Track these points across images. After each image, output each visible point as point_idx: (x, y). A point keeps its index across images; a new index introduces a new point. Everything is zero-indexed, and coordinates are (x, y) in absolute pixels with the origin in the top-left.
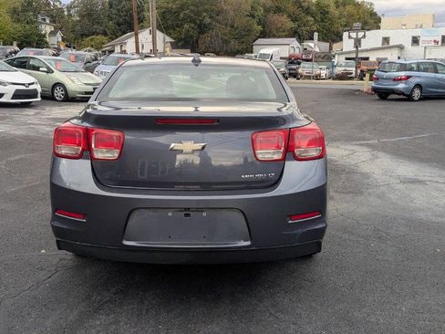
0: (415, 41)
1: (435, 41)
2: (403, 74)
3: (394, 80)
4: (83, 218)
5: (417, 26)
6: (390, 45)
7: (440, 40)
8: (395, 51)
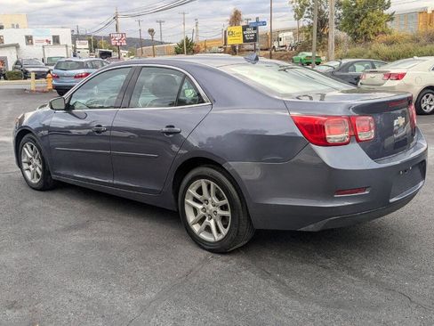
0: (29, 39)
1: (47, 41)
2: (82, 71)
3: (75, 77)
4: (365, 191)
5: (13, 25)
6: (5, 43)
7: (52, 40)
8: (14, 50)
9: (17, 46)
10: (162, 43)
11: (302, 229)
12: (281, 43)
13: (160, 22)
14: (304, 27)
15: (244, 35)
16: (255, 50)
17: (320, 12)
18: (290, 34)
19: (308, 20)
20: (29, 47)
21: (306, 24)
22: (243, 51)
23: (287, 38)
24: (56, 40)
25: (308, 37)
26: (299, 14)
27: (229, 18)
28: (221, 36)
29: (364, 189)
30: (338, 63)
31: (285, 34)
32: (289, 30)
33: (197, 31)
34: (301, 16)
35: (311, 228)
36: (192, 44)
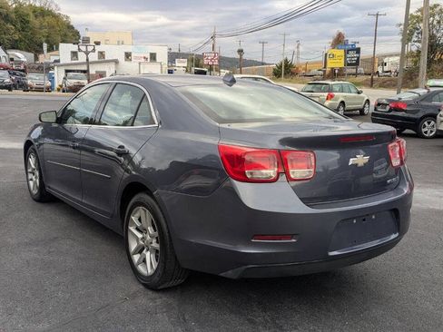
0: (128, 56)
1: (144, 57)
4: (291, 239)
5: (118, 42)
6: (106, 59)
7: (149, 57)
8: (113, 65)
9: (116, 62)
10: (263, 64)
11: (222, 274)
12: (386, 69)
13: (263, 43)
14: (411, 52)
15: (345, 59)
16: (356, 74)
17: (432, 37)
18: (397, 59)
19: (418, 44)
20: (127, 63)
21: (414, 49)
22: (344, 75)
23: (393, 63)
24: (153, 57)
25: (416, 62)
26: (407, 38)
27: (331, 41)
28: (322, 59)
29: (292, 236)
30: (426, 91)
31: (391, 59)
32: (396, 55)
33: (298, 52)
34: (409, 40)
35: (229, 274)
36: (291, 65)
